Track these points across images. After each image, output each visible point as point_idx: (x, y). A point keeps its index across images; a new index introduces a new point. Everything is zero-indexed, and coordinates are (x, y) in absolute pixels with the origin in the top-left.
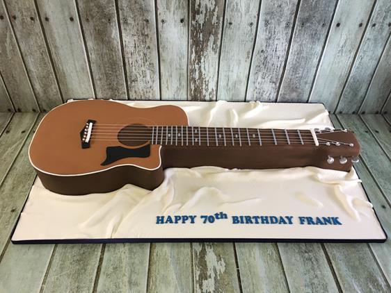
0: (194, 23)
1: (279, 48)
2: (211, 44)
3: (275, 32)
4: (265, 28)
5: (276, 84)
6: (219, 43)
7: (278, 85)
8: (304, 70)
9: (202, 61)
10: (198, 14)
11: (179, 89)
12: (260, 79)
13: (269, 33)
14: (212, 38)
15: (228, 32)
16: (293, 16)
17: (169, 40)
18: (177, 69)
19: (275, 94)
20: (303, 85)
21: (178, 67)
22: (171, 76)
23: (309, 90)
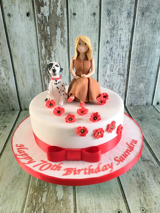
0: (40, 16)
1: (123, 38)
2: (58, 37)
3: (117, 22)
4: (108, 18)
5: (124, 76)
6: (66, 36)
7: (126, 77)
8: (148, 60)
9: (53, 56)
10: (43, 6)
11: (34, 85)
12: (108, 72)
13: (112, 22)
14: (59, 31)
15: (73, 23)
16: (133, 5)
17: (18, 34)
18: (29, 64)
19: (125, 86)
20: (148, 75)
21: (31, 62)
22: (25, 72)
23: (155, 79)
